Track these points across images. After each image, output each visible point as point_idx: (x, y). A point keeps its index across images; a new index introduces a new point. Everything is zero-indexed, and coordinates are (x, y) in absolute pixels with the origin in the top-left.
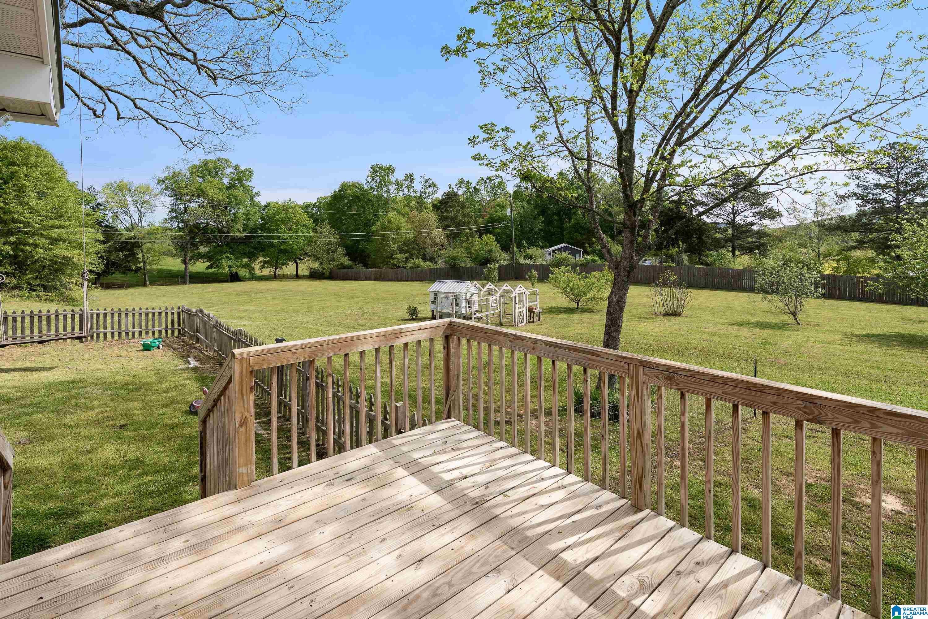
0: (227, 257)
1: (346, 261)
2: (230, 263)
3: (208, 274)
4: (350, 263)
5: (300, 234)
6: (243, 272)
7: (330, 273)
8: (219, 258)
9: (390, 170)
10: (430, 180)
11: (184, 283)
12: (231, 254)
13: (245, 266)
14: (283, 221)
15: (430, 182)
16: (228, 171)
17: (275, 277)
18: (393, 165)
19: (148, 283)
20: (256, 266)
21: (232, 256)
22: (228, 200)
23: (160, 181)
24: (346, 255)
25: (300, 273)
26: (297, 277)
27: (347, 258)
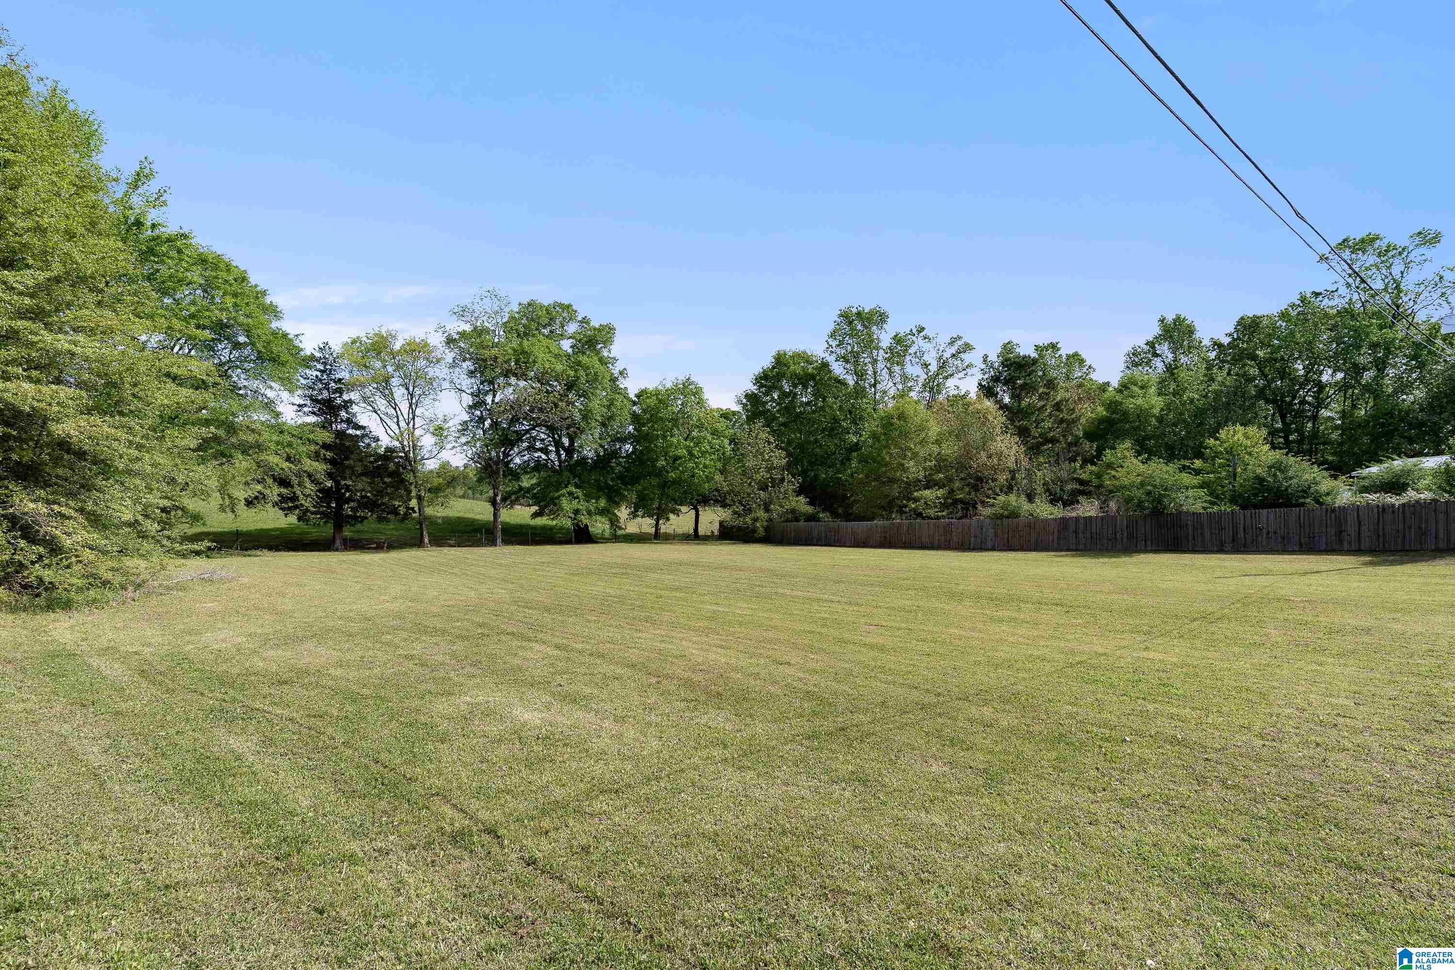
0: (571, 494)
1: (802, 504)
2: (575, 504)
3: (534, 528)
4: (809, 509)
5: (706, 446)
6: (599, 526)
7: (767, 529)
8: (556, 495)
9: (879, 318)
10: (960, 338)
11: (493, 543)
12: (577, 486)
13: (602, 512)
14: (675, 421)
15: (960, 343)
16: (572, 328)
17: (657, 537)
18: (885, 308)
19: (426, 540)
20: (623, 513)
21: (579, 492)
22: (572, 373)
23: (450, 341)
24: (799, 493)
25: (702, 531)
26: (695, 537)
27: (802, 499)
